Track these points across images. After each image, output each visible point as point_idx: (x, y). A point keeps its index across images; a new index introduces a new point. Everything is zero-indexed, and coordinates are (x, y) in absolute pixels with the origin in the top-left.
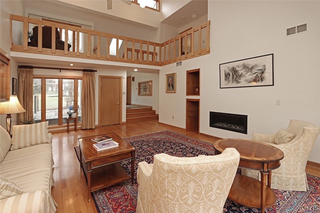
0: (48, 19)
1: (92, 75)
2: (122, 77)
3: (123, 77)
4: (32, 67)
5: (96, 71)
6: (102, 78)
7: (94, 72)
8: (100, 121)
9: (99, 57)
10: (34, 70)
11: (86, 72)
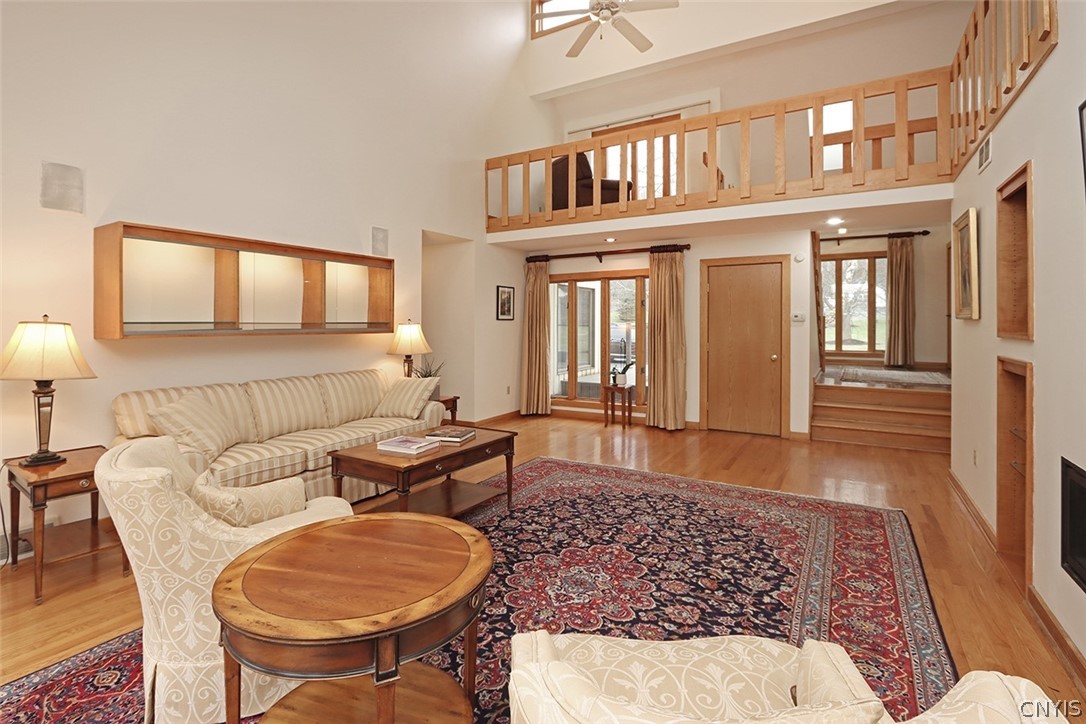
0: (605, 128)
1: (673, 260)
2: (789, 255)
3: (792, 258)
4: (547, 258)
5: (688, 247)
6: (709, 266)
7: (685, 251)
8: (706, 412)
9: (653, 207)
10: (554, 262)
11: (656, 255)
